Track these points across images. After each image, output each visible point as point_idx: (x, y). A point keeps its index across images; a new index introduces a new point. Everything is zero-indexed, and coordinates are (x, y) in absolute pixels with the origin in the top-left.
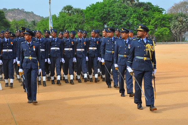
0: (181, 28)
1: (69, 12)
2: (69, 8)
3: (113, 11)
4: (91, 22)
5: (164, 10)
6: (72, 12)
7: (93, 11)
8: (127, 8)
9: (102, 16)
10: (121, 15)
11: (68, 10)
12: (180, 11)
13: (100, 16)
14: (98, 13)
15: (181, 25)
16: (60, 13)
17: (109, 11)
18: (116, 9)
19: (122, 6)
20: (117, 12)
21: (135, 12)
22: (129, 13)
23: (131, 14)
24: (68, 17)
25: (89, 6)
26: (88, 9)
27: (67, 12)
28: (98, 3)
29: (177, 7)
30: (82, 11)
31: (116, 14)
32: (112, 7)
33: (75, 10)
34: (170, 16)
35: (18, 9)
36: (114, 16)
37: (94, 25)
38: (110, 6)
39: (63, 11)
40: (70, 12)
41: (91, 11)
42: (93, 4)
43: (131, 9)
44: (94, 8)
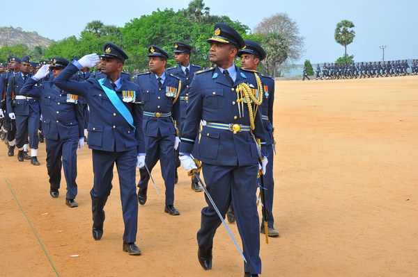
0: (274, 57)
1: (96, 32)
2: (97, 25)
3: (169, 29)
4: (134, 48)
5: (247, 28)
6: (102, 31)
7: (137, 30)
8: (190, 25)
9: (151, 38)
10: (181, 36)
11: (96, 29)
12: (271, 31)
13: (149, 37)
14: (145, 33)
15: (275, 52)
16: (83, 33)
17: (163, 31)
18: (173, 26)
19: (182, 23)
20: (175, 32)
21: (203, 31)
22: (194, 32)
23: (198, 35)
24: (95, 39)
25: (130, 22)
26: (129, 27)
27: (94, 31)
28: (144, 16)
29: (267, 24)
30: (118, 30)
31: (174, 35)
32: (168, 23)
33: (108, 28)
34: (258, 38)
35: (12, 27)
36: (170, 37)
37: (139, 53)
38: (164, 22)
39: (88, 30)
40: (98, 31)
41: (133, 30)
42: (137, 19)
43: (197, 26)
44: (138, 24)
